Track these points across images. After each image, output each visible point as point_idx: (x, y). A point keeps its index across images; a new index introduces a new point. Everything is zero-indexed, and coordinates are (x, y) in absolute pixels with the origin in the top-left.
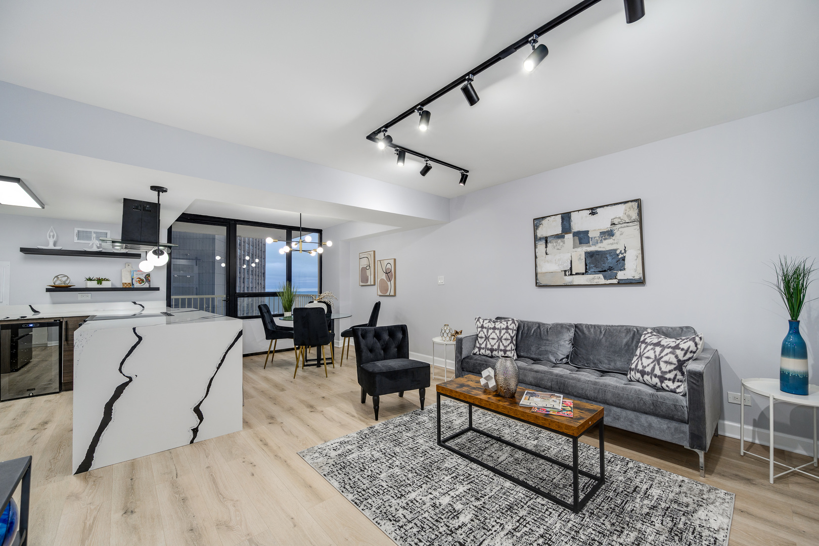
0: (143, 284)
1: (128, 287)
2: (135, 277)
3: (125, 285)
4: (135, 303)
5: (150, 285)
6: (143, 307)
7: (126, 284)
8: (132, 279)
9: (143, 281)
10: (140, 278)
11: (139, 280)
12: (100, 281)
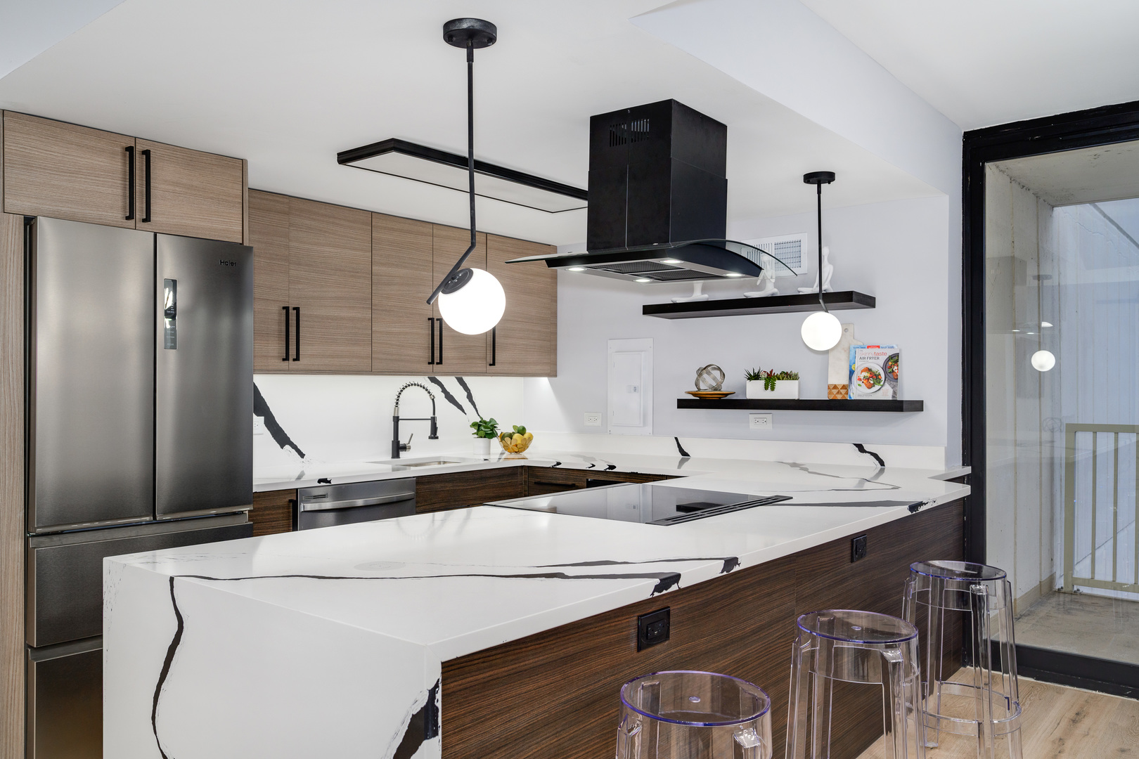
0: (877, 387)
1: (839, 397)
2: (859, 365)
3: (835, 391)
4: (861, 448)
5: (895, 393)
6: (882, 463)
7: (835, 387)
8: (851, 373)
9: (876, 377)
10: (869, 370)
11: (867, 374)
12: (771, 380)
